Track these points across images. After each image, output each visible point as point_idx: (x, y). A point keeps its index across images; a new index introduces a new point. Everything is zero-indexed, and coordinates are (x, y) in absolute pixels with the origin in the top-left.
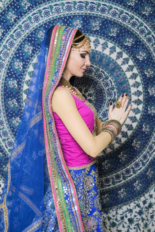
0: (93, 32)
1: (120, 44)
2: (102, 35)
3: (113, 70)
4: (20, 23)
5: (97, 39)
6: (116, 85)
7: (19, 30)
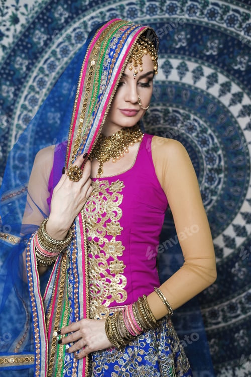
0: (176, 52)
1: (226, 68)
2: (193, 54)
3: (215, 116)
4: (54, 47)
5: (183, 62)
6: (220, 143)
7: (52, 59)
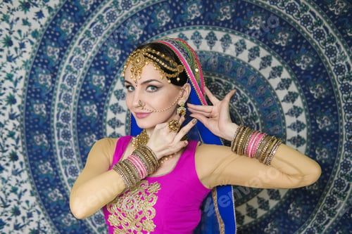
0: (221, 24)
1: (267, 43)
2: (236, 28)
3: (255, 87)
4: (100, 12)
7: (98, 23)
